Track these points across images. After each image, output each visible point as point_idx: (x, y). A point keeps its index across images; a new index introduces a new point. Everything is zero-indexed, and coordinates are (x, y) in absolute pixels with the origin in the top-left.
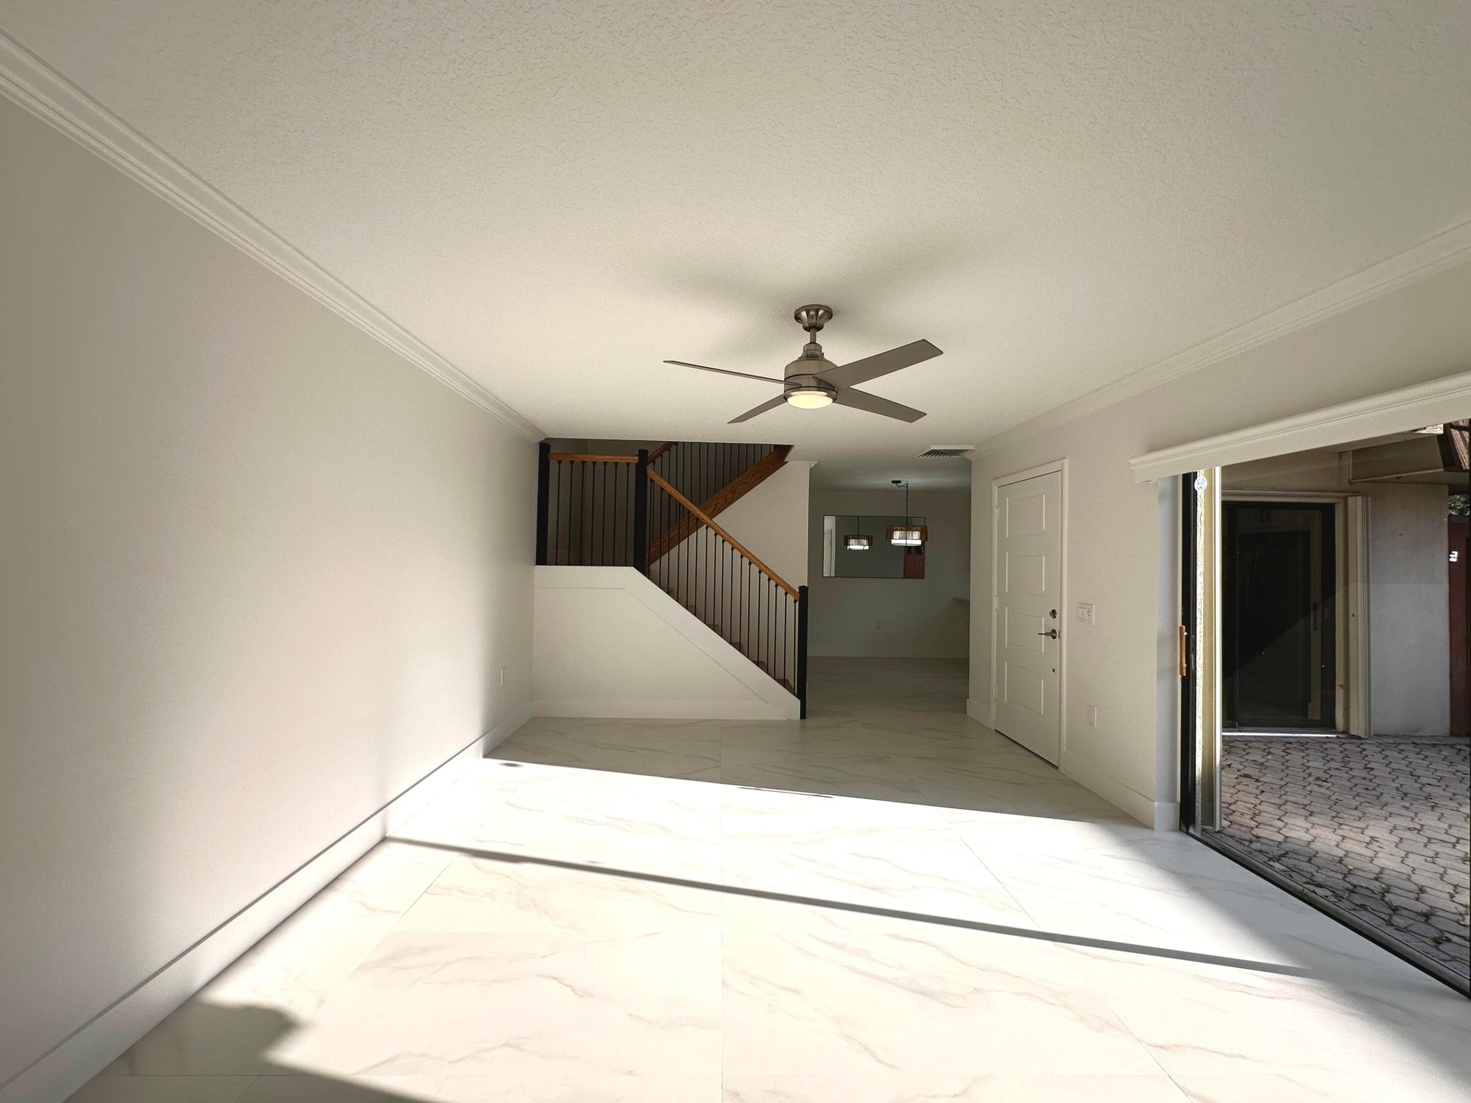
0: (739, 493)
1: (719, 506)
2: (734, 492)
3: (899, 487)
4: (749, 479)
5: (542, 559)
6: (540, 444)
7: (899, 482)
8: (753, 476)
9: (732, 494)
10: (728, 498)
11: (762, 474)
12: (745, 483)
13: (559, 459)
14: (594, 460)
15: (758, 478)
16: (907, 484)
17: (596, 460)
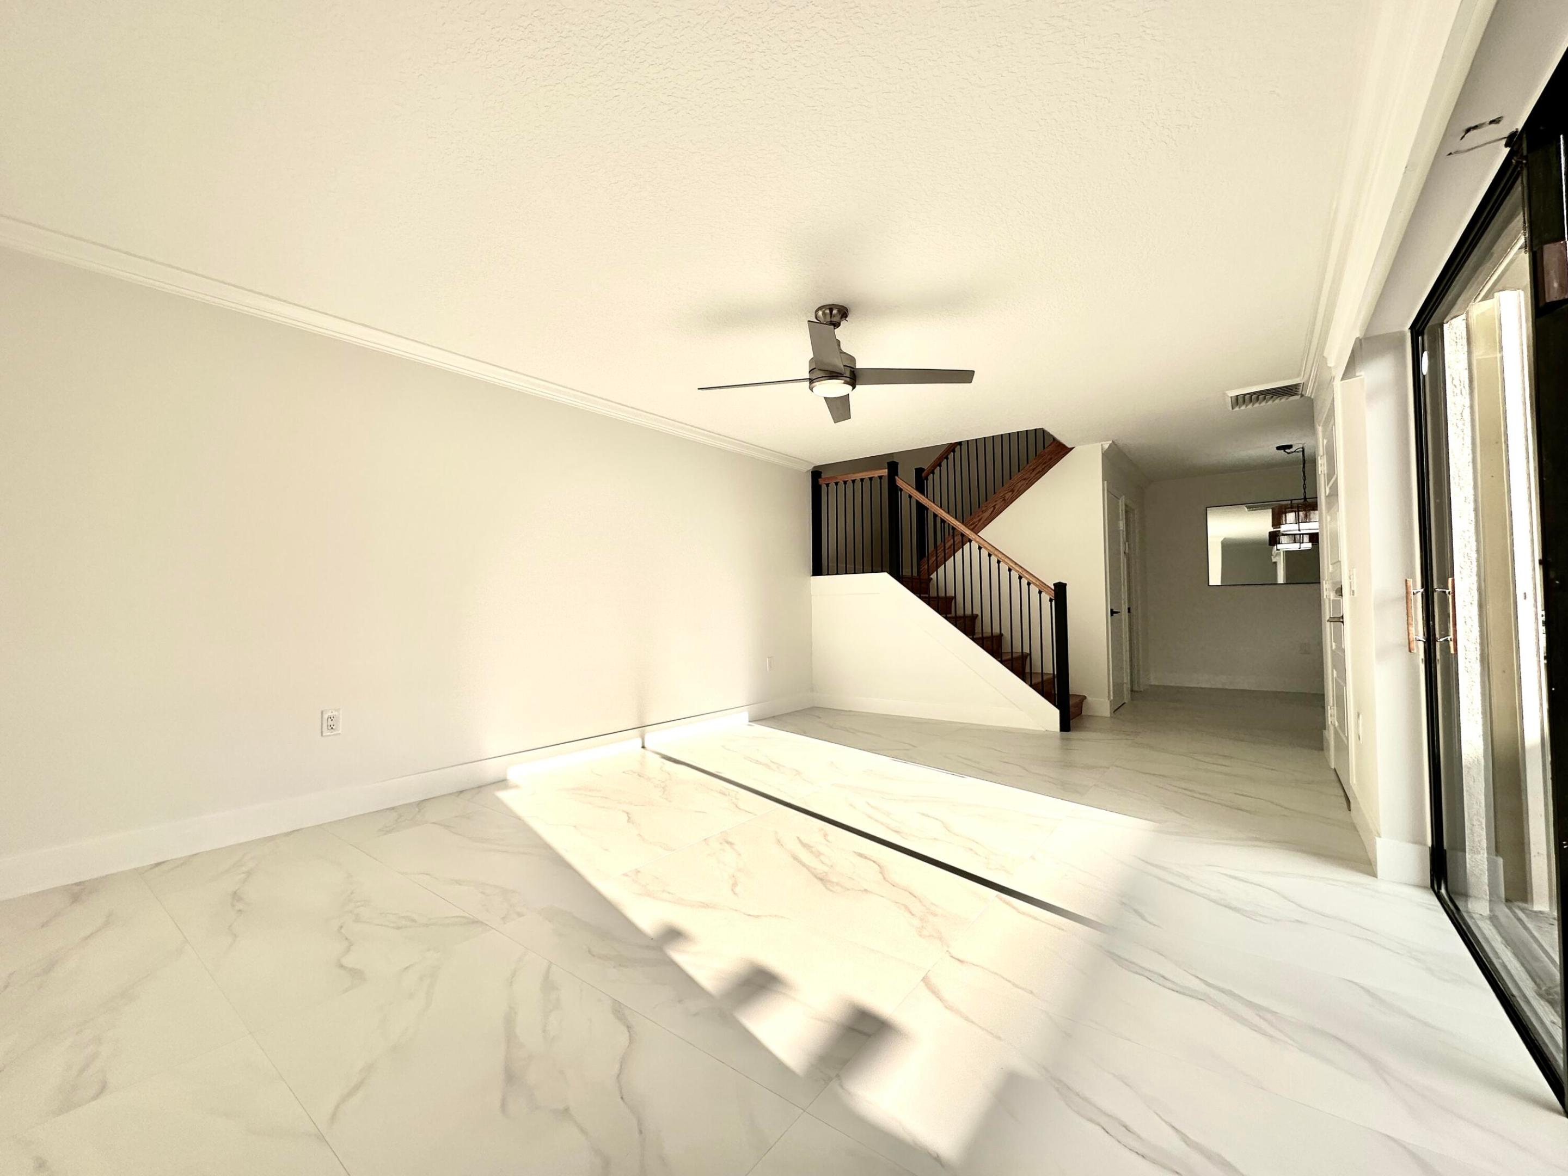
0: (1018, 491)
1: (997, 507)
2: (1012, 491)
3: (1288, 453)
4: (1029, 473)
5: (817, 570)
6: (812, 472)
7: (1290, 447)
8: (1033, 470)
9: (1011, 493)
10: (1006, 498)
11: (1043, 467)
12: (1025, 479)
13: (826, 483)
14: (852, 479)
15: (1039, 472)
16: (1303, 449)
17: (854, 479)
